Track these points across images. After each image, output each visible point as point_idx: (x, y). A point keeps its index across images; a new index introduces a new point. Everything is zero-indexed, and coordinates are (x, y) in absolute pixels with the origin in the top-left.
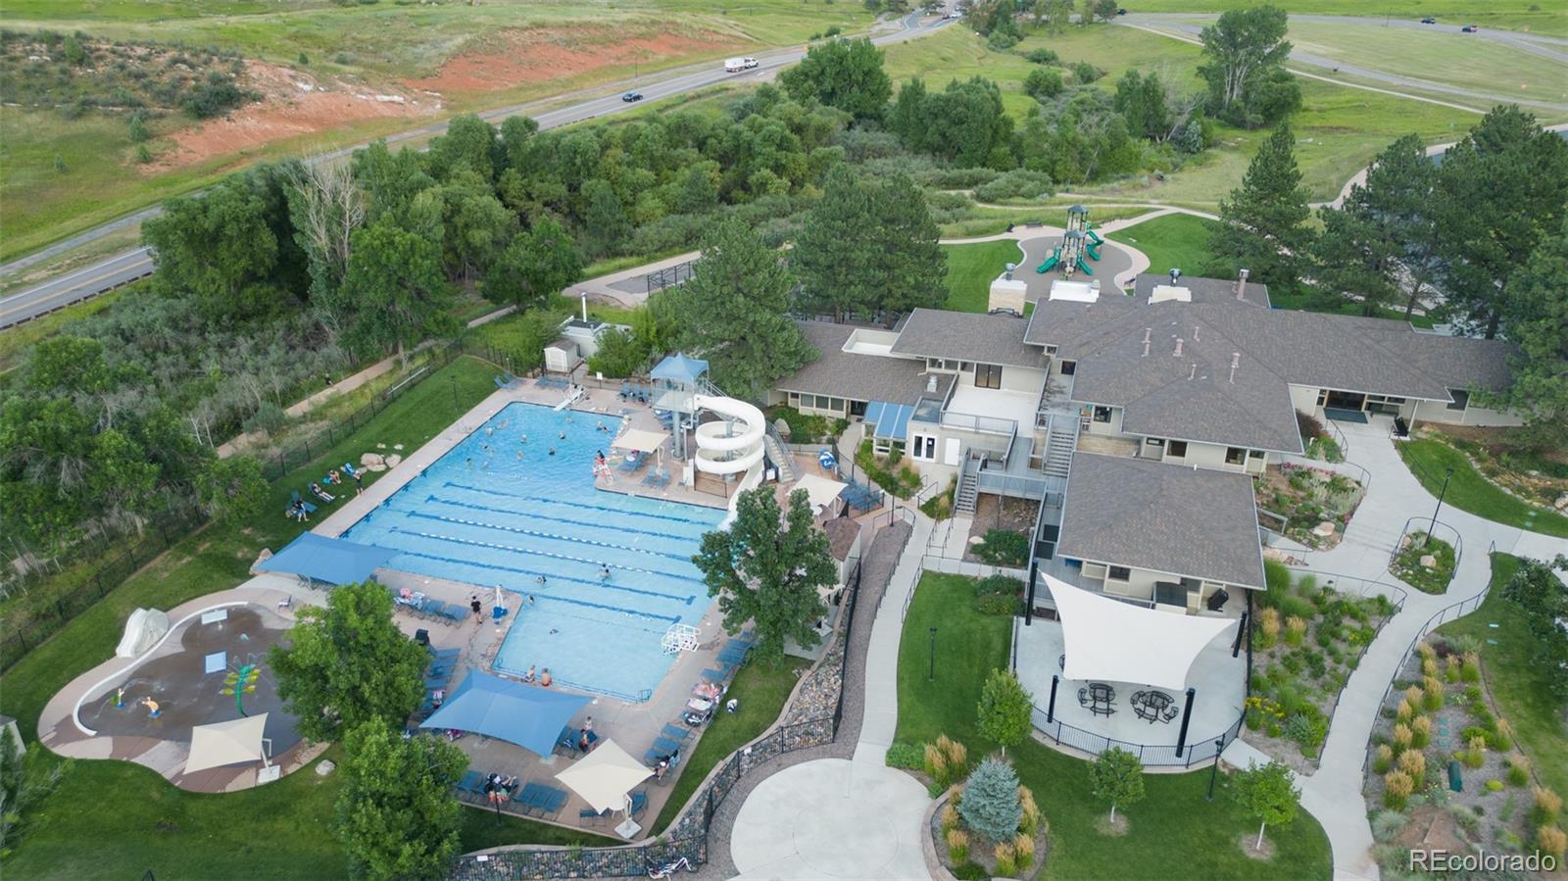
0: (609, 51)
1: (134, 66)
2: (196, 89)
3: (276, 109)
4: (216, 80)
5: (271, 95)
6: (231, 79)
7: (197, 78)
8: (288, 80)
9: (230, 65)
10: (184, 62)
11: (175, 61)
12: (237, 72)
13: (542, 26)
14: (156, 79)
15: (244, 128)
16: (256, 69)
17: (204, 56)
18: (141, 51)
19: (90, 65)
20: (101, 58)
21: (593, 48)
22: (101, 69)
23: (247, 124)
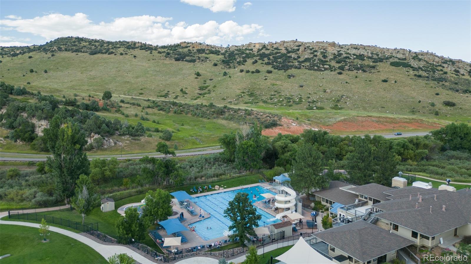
0: (392, 125)
1: (259, 116)
2: (269, 122)
3: (284, 128)
4: (274, 121)
5: (285, 125)
6: (277, 121)
7: (269, 120)
8: (290, 123)
9: (278, 118)
10: (269, 117)
11: (267, 116)
12: (279, 120)
13: (371, 117)
14: (261, 120)
15: (275, 131)
16: (284, 119)
17: (274, 116)
18: (261, 114)
19: (251, 116)
20: (253, 114)
21: (386, 124)
22: (252, 116)
23: (276, 131)
